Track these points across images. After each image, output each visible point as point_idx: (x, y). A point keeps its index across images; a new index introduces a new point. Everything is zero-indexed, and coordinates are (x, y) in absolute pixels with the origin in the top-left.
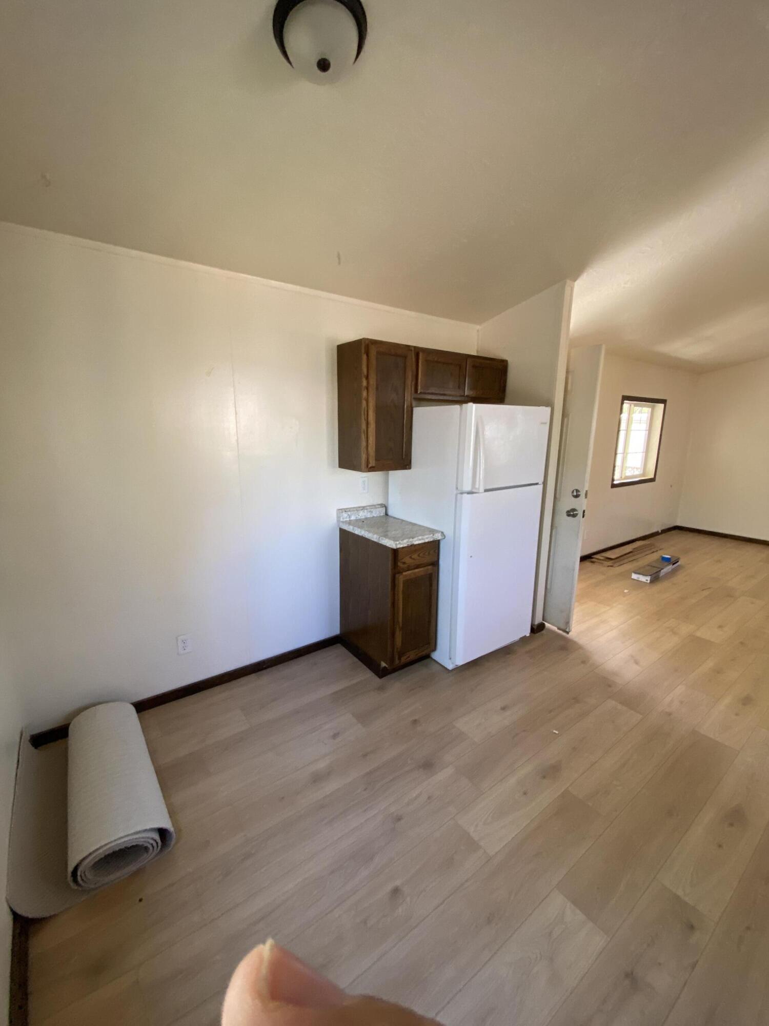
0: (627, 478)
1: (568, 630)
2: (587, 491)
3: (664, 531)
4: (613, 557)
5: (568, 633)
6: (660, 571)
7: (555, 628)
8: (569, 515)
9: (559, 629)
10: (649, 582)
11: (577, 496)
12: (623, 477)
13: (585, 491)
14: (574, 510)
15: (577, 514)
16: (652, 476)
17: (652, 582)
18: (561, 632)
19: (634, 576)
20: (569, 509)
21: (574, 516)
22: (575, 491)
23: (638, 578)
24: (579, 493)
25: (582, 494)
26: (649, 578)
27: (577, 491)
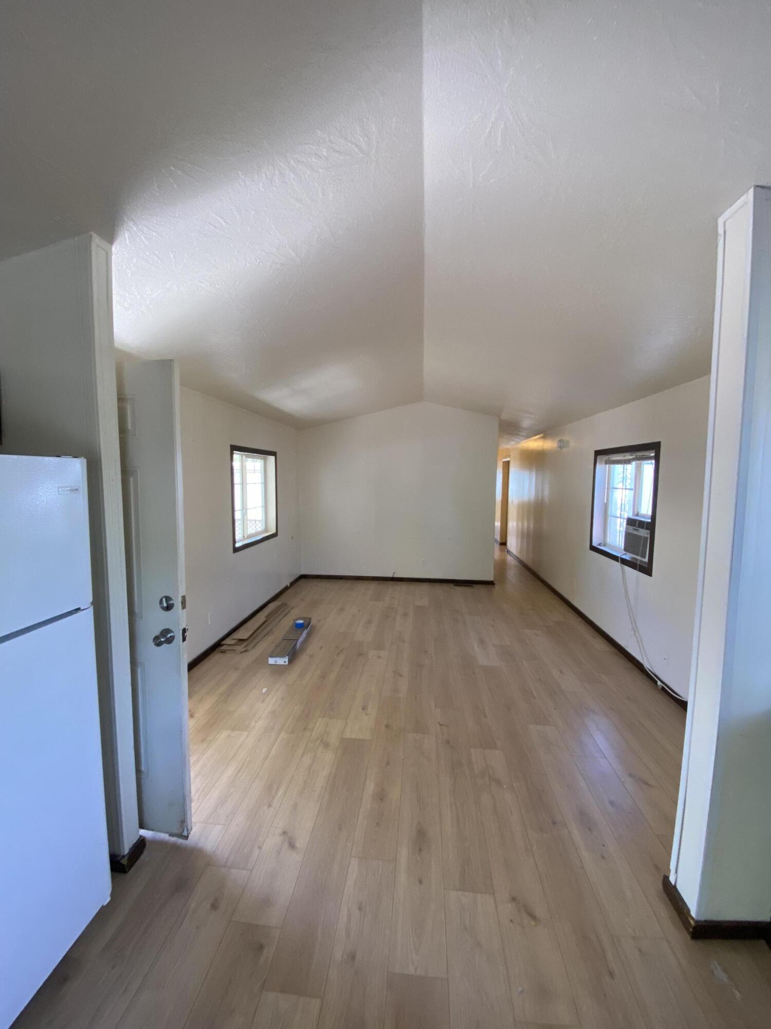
0: (249, 537)
1: (185, 834)
2: (184, 597)
3: (292, 584)
4: (245, 637)
5: (186, 838)
6: (296, 644)
7: (164, 836)
8: (159, 644)
9: (171, 835)
10: (287, 663)
11: (169, 608)
12: (246, 537)
13: (180, 600)
14: (167, 631)
15: (173, 638)
16: (273, 531)
17: (290, 662)
18: (174, 839)
19: (271, 661)
20: (157, 632)
21: (170, 641)
22: (164, 599)
23: (276, 662)
24: (171, 602)
25: (177, 602)
26: (286, 659)
27: (168, 599)
